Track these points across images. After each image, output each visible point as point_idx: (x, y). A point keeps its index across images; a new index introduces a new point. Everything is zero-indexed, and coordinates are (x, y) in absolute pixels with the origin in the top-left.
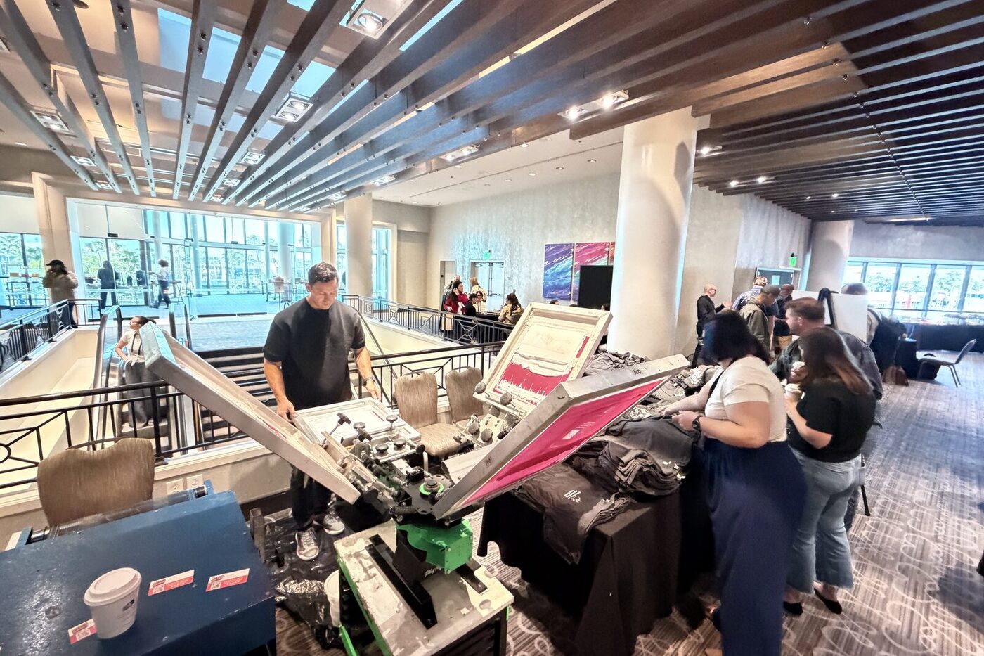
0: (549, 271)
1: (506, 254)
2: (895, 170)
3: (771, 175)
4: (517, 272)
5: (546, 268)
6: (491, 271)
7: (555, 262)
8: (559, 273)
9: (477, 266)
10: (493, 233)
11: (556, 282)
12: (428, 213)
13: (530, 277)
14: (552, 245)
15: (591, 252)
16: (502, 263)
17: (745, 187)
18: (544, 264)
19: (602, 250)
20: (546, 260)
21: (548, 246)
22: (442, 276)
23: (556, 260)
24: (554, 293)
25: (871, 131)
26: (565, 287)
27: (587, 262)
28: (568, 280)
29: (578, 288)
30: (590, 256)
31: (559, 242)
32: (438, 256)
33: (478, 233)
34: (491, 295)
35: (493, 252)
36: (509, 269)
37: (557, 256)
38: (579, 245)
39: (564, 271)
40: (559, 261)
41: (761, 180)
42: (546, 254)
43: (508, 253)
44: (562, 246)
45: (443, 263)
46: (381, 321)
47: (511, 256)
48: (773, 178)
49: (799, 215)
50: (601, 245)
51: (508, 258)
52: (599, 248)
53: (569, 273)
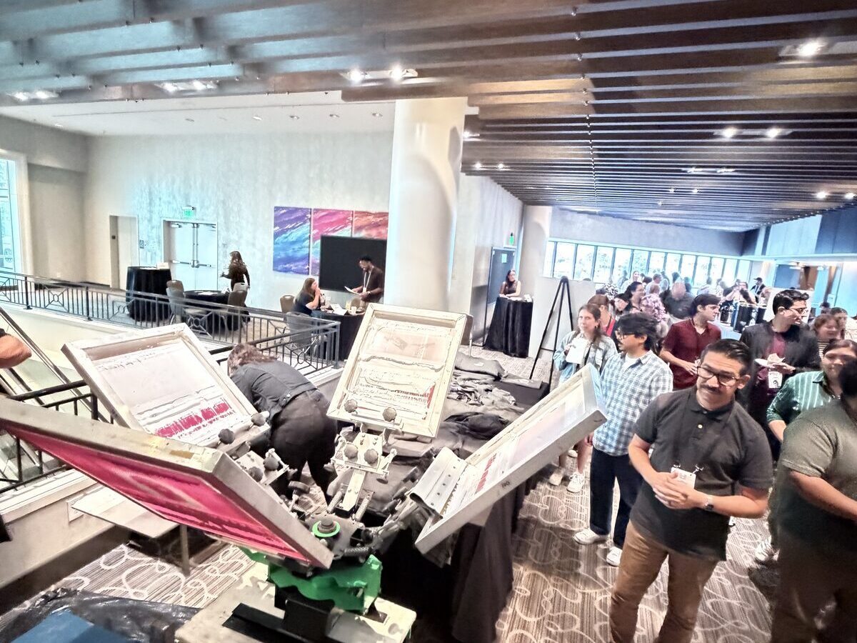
0: (280, 239)
1: (218, 214)
2: (592, 174)
3: (508, 164)
4: (236, 238)
5: (276, 235)
6: (195, 236)
7: (288, 229)
8: (294, 243)
9: (173, 226)
10: (198, 184)
11: (290, 252)
12: (83, 144)
13: (254, 245)
14: (283, 208)
15: (332, 221)
16: (212, 225)
17: (484, 171)
18: (273, 230)
19: (345, 219)
20: (275, 226)
21: (277, 209)
22: (114, 237)
23: (289, 226)
24: (287, 265)
25: (587, 144)
26: (302, 259)
27: (328, 232)
28: (305, 252)
29: (318, 261)
30: (331, 224)
31: (293, 205)
32: (104, 207)
33: (173, 182)
34: (197, 267)
35: (198, 210)
36: (223, 233)
37: (290, 222)
38: (317, 211)
39: (299, 241)
40: (293, 228)
41: (501, 167)
42: (276, 218)
43: (221, 212)
44: (296, 210)
45: (114, 219)
46: (29, 308)
47: (226, 217)
48: (509, 166)
49: (517, 198)
50: (343, 213)
51: (221, 220)
52: (341, 216)
53: (306, 243)
